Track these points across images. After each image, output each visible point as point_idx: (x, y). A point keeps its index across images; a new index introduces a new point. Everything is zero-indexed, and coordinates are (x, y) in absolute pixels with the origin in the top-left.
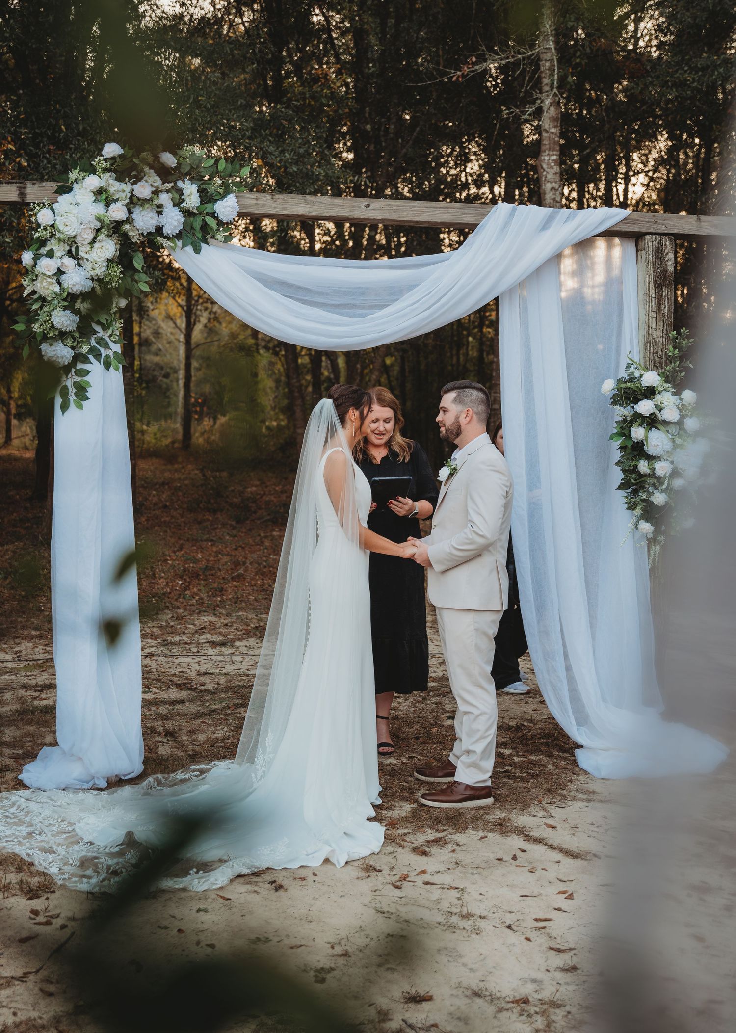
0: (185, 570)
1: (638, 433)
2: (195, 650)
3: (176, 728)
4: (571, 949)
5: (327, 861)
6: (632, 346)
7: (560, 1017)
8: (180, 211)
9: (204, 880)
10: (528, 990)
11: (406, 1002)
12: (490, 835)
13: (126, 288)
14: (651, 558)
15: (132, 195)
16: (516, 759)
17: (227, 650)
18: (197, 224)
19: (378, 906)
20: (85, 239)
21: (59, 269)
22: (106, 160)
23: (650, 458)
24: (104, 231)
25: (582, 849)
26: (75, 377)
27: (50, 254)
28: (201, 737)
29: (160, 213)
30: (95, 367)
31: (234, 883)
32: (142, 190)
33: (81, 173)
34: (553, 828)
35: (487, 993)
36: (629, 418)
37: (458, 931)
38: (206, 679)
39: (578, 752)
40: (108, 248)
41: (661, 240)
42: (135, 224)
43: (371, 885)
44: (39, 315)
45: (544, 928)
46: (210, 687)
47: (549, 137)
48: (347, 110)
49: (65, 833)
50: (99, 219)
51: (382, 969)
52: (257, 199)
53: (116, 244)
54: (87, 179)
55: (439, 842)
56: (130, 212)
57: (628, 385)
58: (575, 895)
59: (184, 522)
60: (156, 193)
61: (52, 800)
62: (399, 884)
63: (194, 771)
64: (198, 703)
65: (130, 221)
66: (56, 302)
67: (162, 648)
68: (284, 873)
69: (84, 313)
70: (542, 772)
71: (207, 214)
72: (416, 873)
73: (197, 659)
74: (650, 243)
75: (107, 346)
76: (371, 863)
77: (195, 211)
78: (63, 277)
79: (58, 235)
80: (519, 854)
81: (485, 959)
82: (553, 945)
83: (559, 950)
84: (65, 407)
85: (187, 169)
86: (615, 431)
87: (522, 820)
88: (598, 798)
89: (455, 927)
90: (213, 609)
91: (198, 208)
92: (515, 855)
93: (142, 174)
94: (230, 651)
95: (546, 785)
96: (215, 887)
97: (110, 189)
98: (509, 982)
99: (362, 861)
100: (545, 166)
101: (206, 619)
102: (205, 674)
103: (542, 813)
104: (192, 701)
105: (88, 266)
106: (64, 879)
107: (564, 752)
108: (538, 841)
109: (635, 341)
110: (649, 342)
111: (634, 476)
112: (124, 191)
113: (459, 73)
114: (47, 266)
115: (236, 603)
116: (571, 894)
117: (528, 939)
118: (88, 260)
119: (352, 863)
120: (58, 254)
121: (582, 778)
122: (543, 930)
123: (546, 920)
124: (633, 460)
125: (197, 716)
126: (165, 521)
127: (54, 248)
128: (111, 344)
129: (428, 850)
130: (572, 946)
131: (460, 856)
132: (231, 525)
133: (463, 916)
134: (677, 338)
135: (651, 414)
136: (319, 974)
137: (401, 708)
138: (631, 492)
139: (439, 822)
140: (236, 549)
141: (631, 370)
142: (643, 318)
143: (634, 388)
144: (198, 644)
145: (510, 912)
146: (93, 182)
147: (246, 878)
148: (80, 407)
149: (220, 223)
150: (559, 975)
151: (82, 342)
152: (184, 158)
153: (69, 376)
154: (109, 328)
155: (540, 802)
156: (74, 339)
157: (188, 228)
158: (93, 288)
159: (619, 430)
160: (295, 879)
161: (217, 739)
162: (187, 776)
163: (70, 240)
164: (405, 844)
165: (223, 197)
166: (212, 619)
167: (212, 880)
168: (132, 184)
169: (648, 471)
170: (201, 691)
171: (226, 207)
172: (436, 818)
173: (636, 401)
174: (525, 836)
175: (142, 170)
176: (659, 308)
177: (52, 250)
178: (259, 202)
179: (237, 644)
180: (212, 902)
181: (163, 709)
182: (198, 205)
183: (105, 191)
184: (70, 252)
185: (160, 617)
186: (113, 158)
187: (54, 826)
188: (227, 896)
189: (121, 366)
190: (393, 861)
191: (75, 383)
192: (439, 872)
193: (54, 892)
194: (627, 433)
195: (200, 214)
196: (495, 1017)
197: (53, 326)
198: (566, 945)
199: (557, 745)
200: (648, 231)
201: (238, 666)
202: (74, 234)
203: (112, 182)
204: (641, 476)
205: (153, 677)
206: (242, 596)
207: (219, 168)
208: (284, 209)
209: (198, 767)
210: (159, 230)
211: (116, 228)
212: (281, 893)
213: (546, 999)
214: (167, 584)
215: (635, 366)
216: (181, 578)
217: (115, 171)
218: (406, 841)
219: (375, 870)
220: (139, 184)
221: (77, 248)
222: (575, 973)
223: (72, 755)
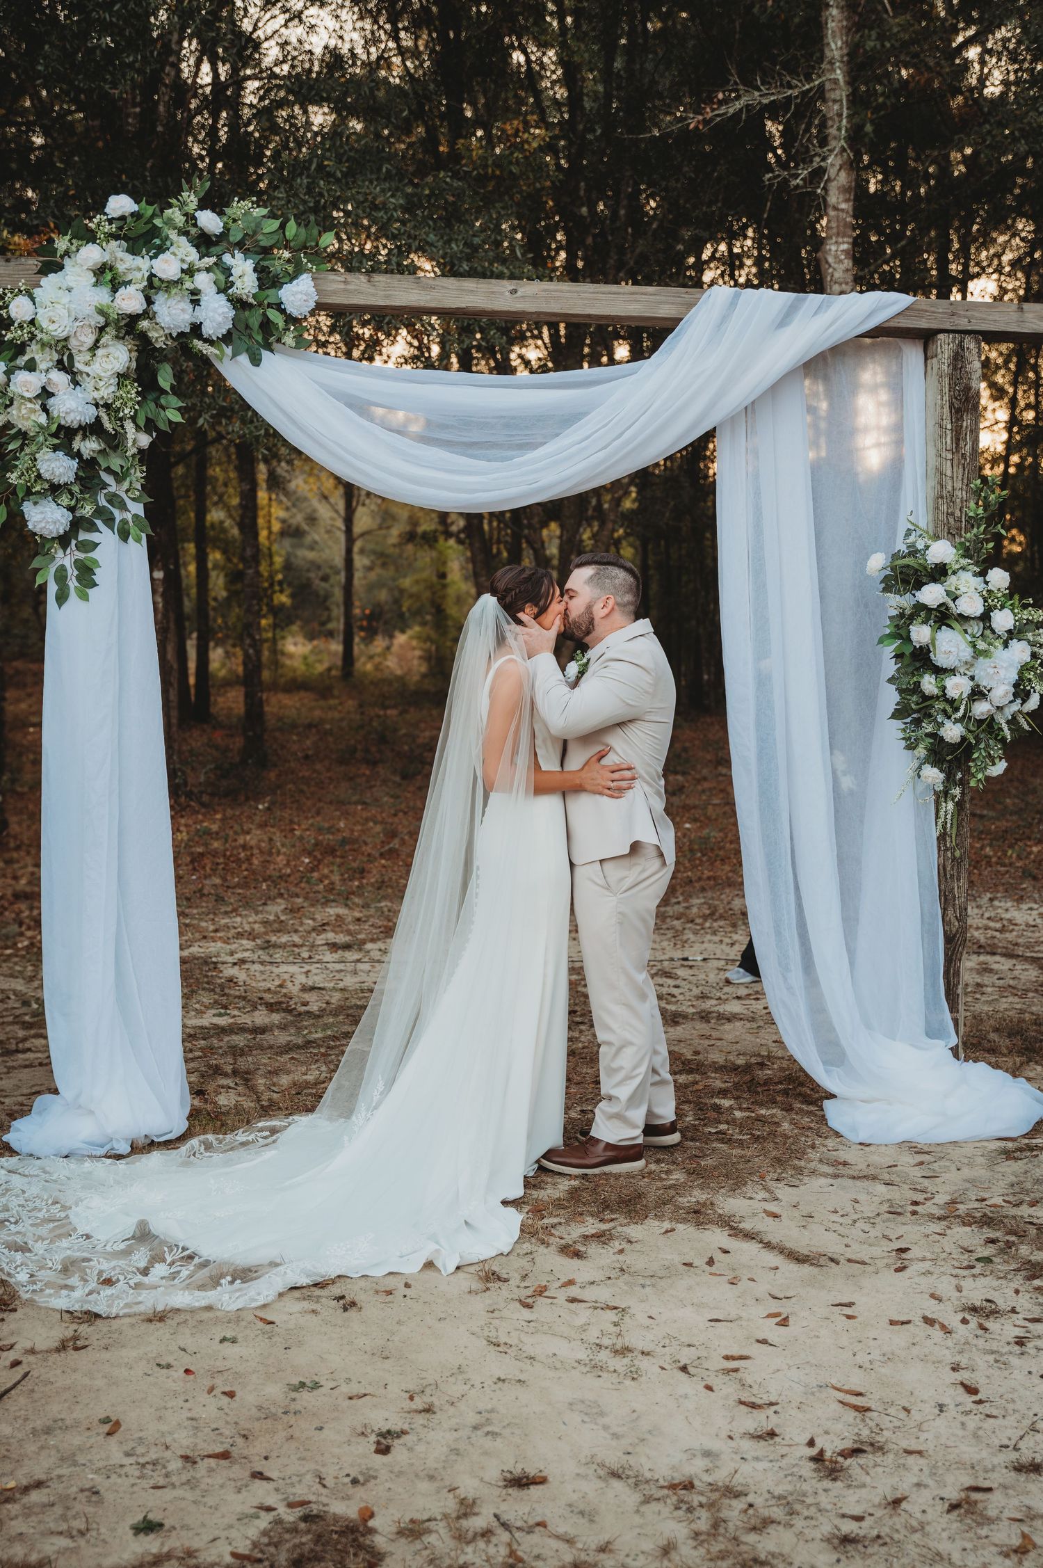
0: (316, 845)
1: (921, 633)
2: (305, 955)
3: (252, 1067)
4: (771, 1404)
5: (429, 1265)
6: (917, 505)
7: (736, 1513)
8: (228, 300)
9: (238, 1294)
10: (694, 1468)
11: (506, 1486)
12: (680, 1227)
13: (147, 419)
14: (940, 821)
15: (152, 276)
16: (738, 1114)
17: (351, 955)
18: (255, 320)
19: (493, 1334)
20: (82, 343)
21: (44, 388)
22: (110, 221)
23: (939, 671)
24: (111, 331)
25: (814, 1250)
26: (77, 553)
27: (31, 366)
28: (285, 1080)
29: (196, 303)
30: (106, 538)
31: (285, 1298)
32: (165, 266)
33: (74, 241)
34: (776, 1216)
35: (630, 1473)
36: (908, 612)
37: (604, 1375)
38: (311, 997)
39: (827, 1104)
40: (118, 356)
41: (961, 342)
42: (158, 320)
43: (488, 1302)
44: (17, 459)
45: (736, 1370)
46: (314, 1008)
47: (838, 217)
48: (548, 183)
49: (53, 1221)
50: (101, 312)
51: (479, 1433)
52: (345, 282)
53: (130, 351)
54: (83, 250)
55: (601, 1238)
56: (149, 301)
57: (906, 561)
58: (791, 1320)
59: (330, 778)
60: (190, 272)
61: (45, 1172)
62: (530, 1301)
63: (261, 1130)
64: (292, 1031)
65: (147, 314)
66: (41, 439)
67: (260, 952)
68: (362, 1283)
69: (86, 456)
70: (773, 1134)
71: (270, 306)
72: (559, 1284)
73: (307, 967)
74: (944, 346)
75: (123, 507)
76: (495, 1268)
77: (251, 300)
78: (51, 401)
79: (39, 336)
80: (719, 1256)
81: (638, 1418)
82: (746, 1397)
83: (753, 1406)
84: (62, 598)
85: (239, 237)
86: (888, 631)
87: (731, 1204)
88: (851, 1173)
89: (602, 1369)
90: (345, 898)
91: (254, 296)
92: (711, 1258)
93: (168, 243)
94: (356, 956)
95: (774, 1153)
96: (254, 1305)
97: (118, 265)
98: (668, 1456)
99: (477, 1268)
100: (831, 260)
101: (333, 911)
102: (313, 988)
103: (763, 1194)
104: (283, 1027)
105: (88, 384)
106: (34, 1291)
107: (811, 1104)
108: (749, 1236)
109: (921, 497)
110: (942, 497)
111: (915, 698)
112: (140, 269)
113: (700, 118)
114: (25, 384)
115: (379, 888)
116: (786, 1319)
117: (709, 1388)
118: (88, 375)
119: (466, 1269)
120: (42, 366)
121: (830, 1143)
122: (734, 1374)
123: (742, 1358)
124: (913, 675)
125: (288, 1048)
126: (303, 777)
127: (37, 357)
128: (130, 504)
129: (582, 1249)
130: (773, 1400)
131: (628, 1259)
132: (394, 782)
133: (616, 1352)
134: (981, 490)
135: (941, 605)
136: (383, 1440)
137: (583, 1038)
138: (911, 722)
139: (607, 1207)
140: (395, 815)
141: (911, 539)
142: (933, 461)
143: (916, 566)
144: (313, 946)
145: (689, 1345)
146: (91, 254)
147: (304, 1291)
148: (84, 597)
149: (290, 319)
150: (747, 1445)
151: (84, 499)
152: (235, 221)
153: (68, 551)
154: (124, 479)
155: (762, 1178)
156: (72, 494)
157: (241, 327)
158: (98, 418)
159: (893, 630)
160: (377, 1292)
161: (307, 1082)
162: (250, 1138)
163: (60, 345)
164: (552, 1240)
165: (293, 277)
166: (341, 911)
167: (252, 1293)
168: (151, 258)
169: (936, 691)
170: (300, 1014)
171: (297, 293)
172: (605, 1201)
173: (919, 586)
174: (733, 1228)
175: (167, 238)
176: (957, 445)
177: (33, 359)
178: (349, 287)
179: (369, 946)
180: (246, 1327)
181: (239, 1040)
182: (255, 290)
183: (111, 268)
184: (60, 362)
185: (269, 908)
186: (123, 218)
187: (40, 1210)
188: (270, 1318)
189: (144, 536)
190: (528, 1266)
191: (76, 561)
192: (593, 1283)
193: (15, 1310)
194: (904, 634)
195: (260, 305)
196: (638, 1511)
197: (39, 476)
198: (765, 1397)
199: (800, 1094)
200: (942, 327)
201: (363, 977)
202: (64, 334)
203: (121, 254)
204: (926, 698)
205: (237, 993)
206: (390, 879)
207: (287, 234)
208: (387, 297)
209: (268, 1124)
210: (196, 329)
211: (129, 327)
212: (352, 1313)
213: (720, 1484)
214: (288, 864)
215: (919, 532)
216: (310, 854)
217: (126, 238)
218: (552, 1235)
219: (499, 1279)
220: (161, 256)
221: (71, 357)
222: (771, 1442)
223: (80, 1107)
